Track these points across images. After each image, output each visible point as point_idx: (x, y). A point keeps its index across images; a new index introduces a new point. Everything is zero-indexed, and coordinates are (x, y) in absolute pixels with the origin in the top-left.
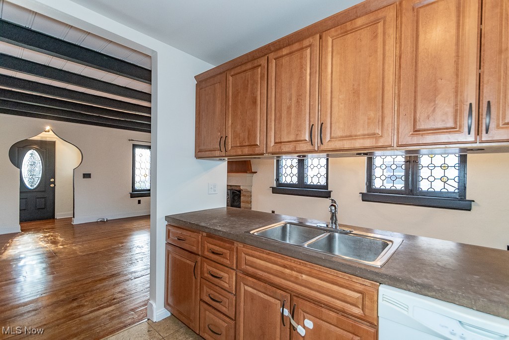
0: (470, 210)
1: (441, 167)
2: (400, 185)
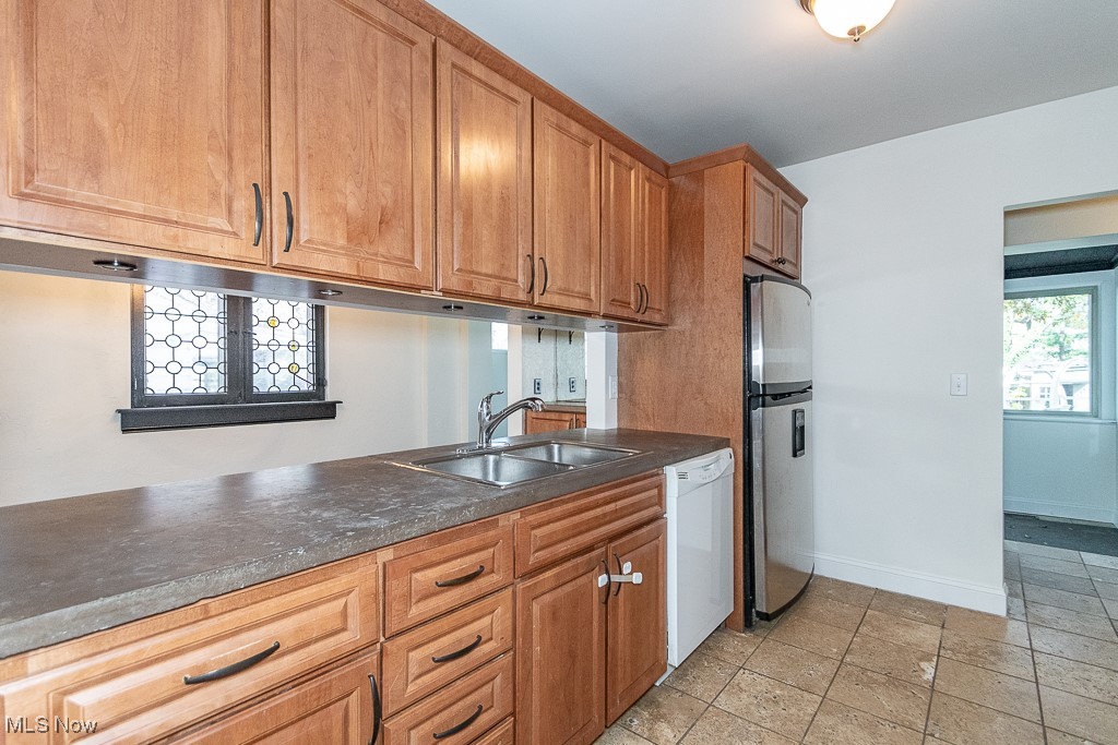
0: (334, 418)
1: (288, 346)
2: (215, 384)
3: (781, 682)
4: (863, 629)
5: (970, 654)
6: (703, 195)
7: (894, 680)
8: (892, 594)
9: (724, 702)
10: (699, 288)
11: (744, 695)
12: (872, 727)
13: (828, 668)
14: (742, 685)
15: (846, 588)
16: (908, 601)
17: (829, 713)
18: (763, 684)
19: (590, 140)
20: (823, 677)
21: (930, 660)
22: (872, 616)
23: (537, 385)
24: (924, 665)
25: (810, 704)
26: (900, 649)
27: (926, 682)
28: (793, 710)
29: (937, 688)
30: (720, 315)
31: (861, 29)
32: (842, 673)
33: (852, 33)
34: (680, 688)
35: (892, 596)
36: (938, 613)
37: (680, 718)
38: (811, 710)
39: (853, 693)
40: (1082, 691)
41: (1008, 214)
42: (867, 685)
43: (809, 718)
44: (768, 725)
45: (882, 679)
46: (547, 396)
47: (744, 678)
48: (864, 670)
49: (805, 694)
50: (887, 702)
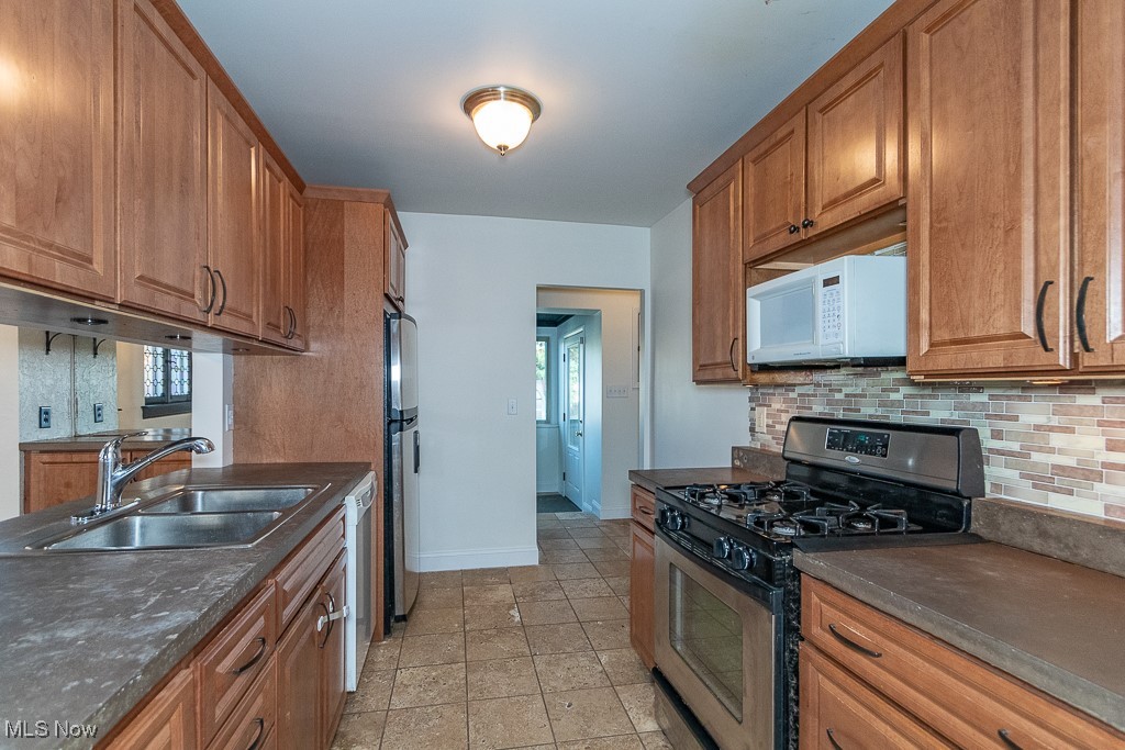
3: (431, 665)
4: (467, 603)
5: (532, 595)
6: (343, 226)
7: (502, 630)
8: (472, 570)
9: (397, 703)
10: (338, 317)
11: (411, 689)
12: (502, 667)
13: (458, 640)
14: (405, 682)
15: (441, 576)
16: (484, 572)
17: (474, 671)
18: (420, 673)
19: (252, 142)
20: (459, 647)
21: (514, 608)
22: (467, 591)
23: (44, 417)
24: (512, 612)
25: (459, 671)
26: (495, 608)
27: (518, 622)
28: (451, 682)
29: (525, 624)
30: (361, 346)
31: (505, 148)
32: (469, 639)
33: (500, 147)
34: (355, 710)
35: (473, 572)
36: (504, 575)
37: (369, 735)
38: (462, 675)
39: (482, 650)
40: (586, 595)
41: (539, 289)
42: (487, 641)
43: (464, 682)
44: (440, 701)
45: (494, 632)
46: (59, 431)
47: (402, 676)
48: (481, 631)
49: (453, 666)
50: (504, 646)
